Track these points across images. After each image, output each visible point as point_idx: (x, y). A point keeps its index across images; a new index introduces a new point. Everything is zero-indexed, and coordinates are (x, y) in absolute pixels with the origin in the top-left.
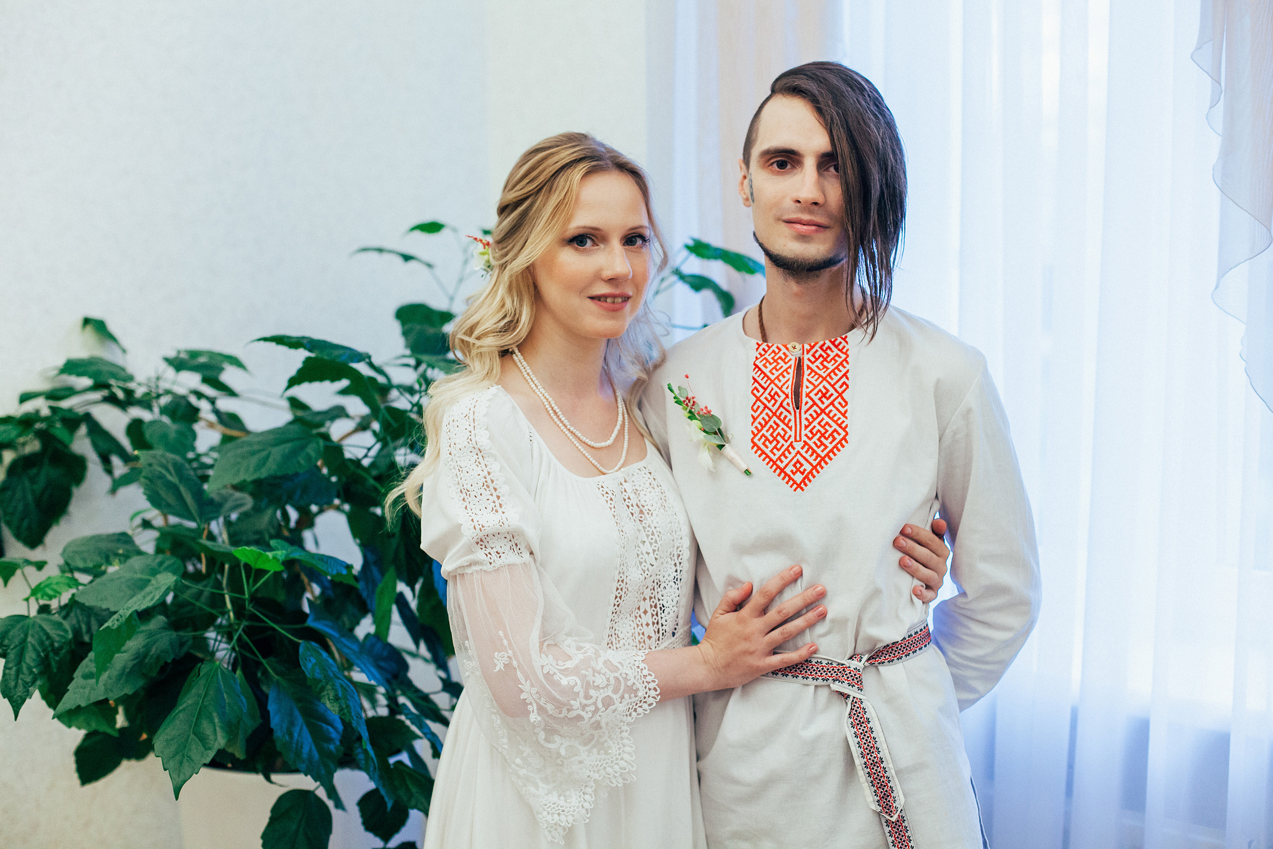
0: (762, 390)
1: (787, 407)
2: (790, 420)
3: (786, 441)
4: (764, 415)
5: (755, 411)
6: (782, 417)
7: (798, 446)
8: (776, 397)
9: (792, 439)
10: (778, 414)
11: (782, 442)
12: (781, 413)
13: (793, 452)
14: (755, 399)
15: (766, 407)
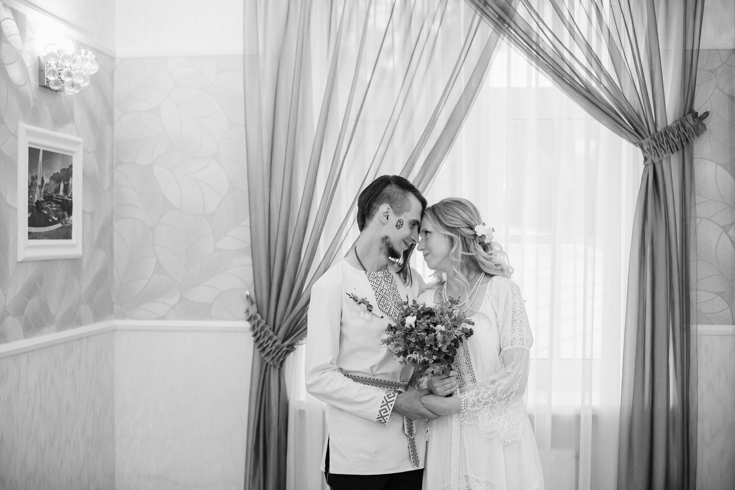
0: (377, 289)
1: (387, 294)
2: (388, 298)
3: (389, 306)
4: (379, 297)
5: (376, 296)
6: (385, 297)
7: (393, 307)
8: (383, 290)
9: (390, 305)
10: (384, 296)
11: (387, 306)
12: (385, 296)
13: (393, 309)
14: (375, 292)
15: (380, 294)
